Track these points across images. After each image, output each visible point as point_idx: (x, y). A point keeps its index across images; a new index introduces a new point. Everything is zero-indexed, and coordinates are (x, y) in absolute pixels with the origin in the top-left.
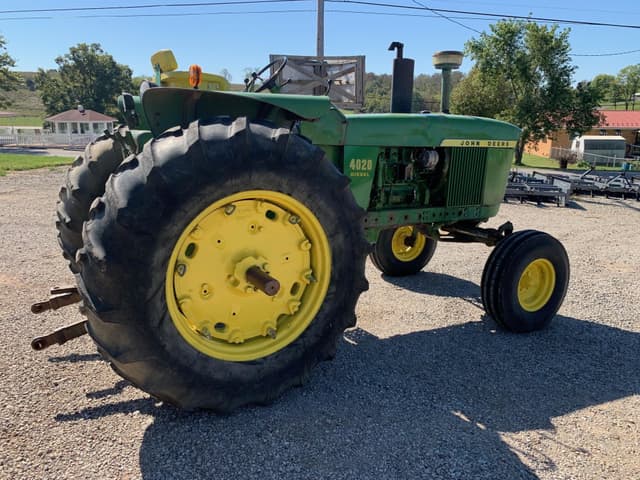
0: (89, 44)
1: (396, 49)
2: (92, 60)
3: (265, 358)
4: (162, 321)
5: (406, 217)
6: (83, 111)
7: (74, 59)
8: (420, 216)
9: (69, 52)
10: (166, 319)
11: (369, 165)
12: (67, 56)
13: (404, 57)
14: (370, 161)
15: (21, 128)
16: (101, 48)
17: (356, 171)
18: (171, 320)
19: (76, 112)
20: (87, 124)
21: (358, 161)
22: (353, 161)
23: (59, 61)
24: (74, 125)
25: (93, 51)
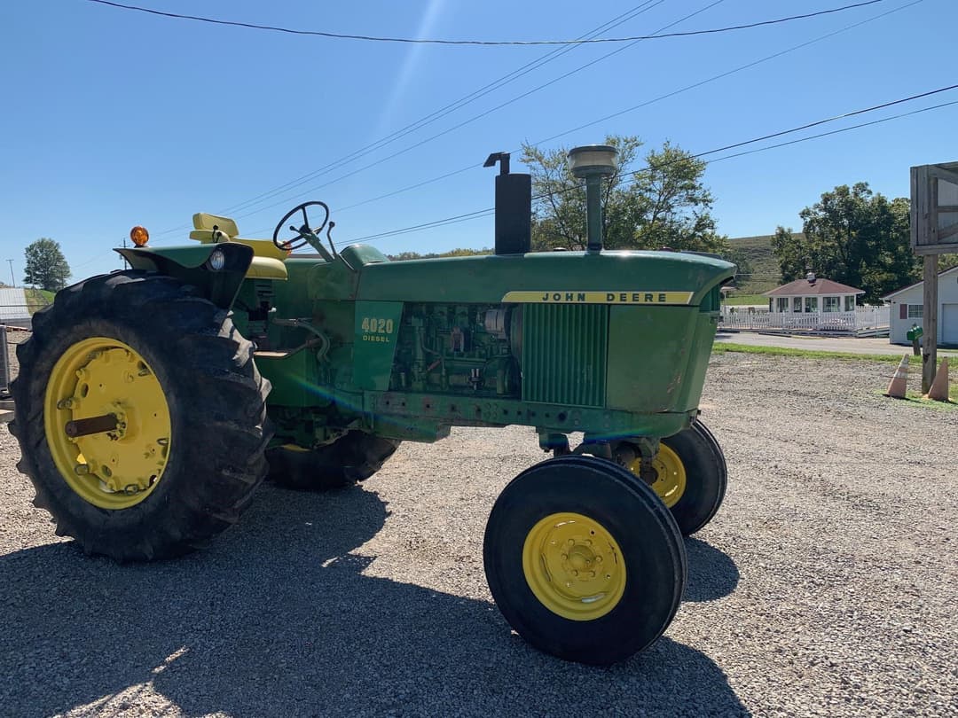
0: (851, 185)
1: (498, 163)
2: (849, 207)
3: (114, 511)
4: (39, 443)
5: (453, 409)
6: (813, 281)
7: (825, 209)
8: (479, 410)
9: (820, 201)
10: (43, 443)
11: (388, 325)
12: (817, 206)
13: (512, 171)
14: (390, 322)
15: (735, 307)
16: (869, 188)
17: (370, 334)
18: (47, 445)
19: (805, 282)
20: (815, 299)
21: (374, 320)
22: (366, 321)
23: (804, 214)
24: (797, 300)
25: (856, 195)
